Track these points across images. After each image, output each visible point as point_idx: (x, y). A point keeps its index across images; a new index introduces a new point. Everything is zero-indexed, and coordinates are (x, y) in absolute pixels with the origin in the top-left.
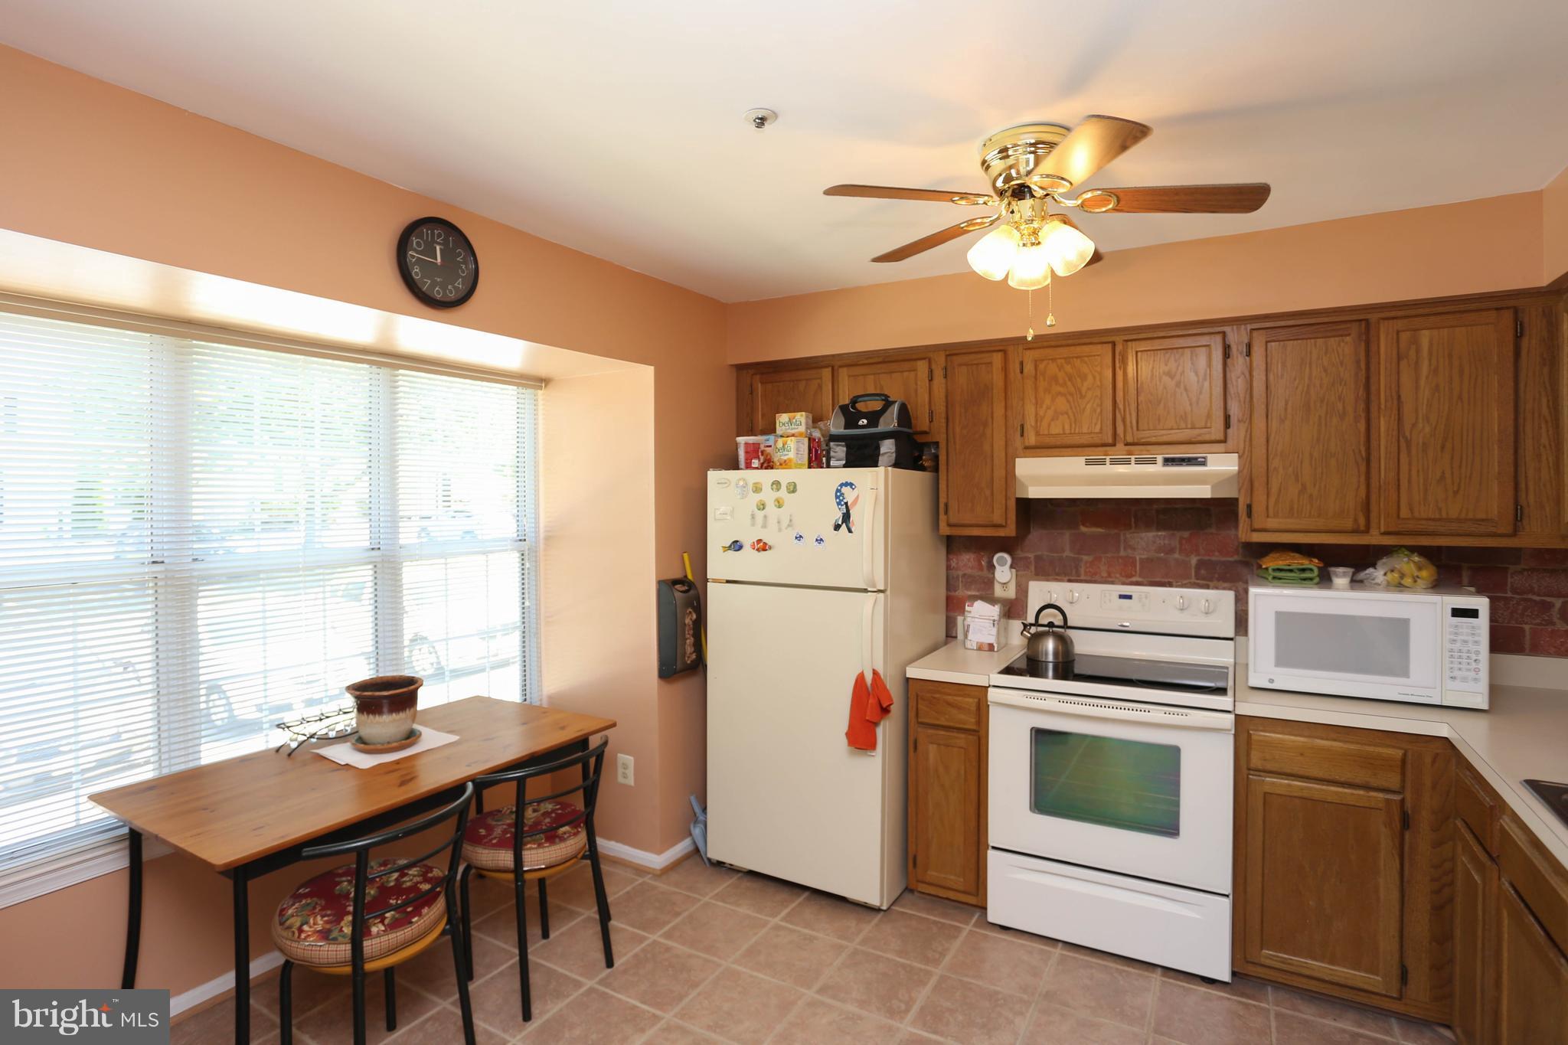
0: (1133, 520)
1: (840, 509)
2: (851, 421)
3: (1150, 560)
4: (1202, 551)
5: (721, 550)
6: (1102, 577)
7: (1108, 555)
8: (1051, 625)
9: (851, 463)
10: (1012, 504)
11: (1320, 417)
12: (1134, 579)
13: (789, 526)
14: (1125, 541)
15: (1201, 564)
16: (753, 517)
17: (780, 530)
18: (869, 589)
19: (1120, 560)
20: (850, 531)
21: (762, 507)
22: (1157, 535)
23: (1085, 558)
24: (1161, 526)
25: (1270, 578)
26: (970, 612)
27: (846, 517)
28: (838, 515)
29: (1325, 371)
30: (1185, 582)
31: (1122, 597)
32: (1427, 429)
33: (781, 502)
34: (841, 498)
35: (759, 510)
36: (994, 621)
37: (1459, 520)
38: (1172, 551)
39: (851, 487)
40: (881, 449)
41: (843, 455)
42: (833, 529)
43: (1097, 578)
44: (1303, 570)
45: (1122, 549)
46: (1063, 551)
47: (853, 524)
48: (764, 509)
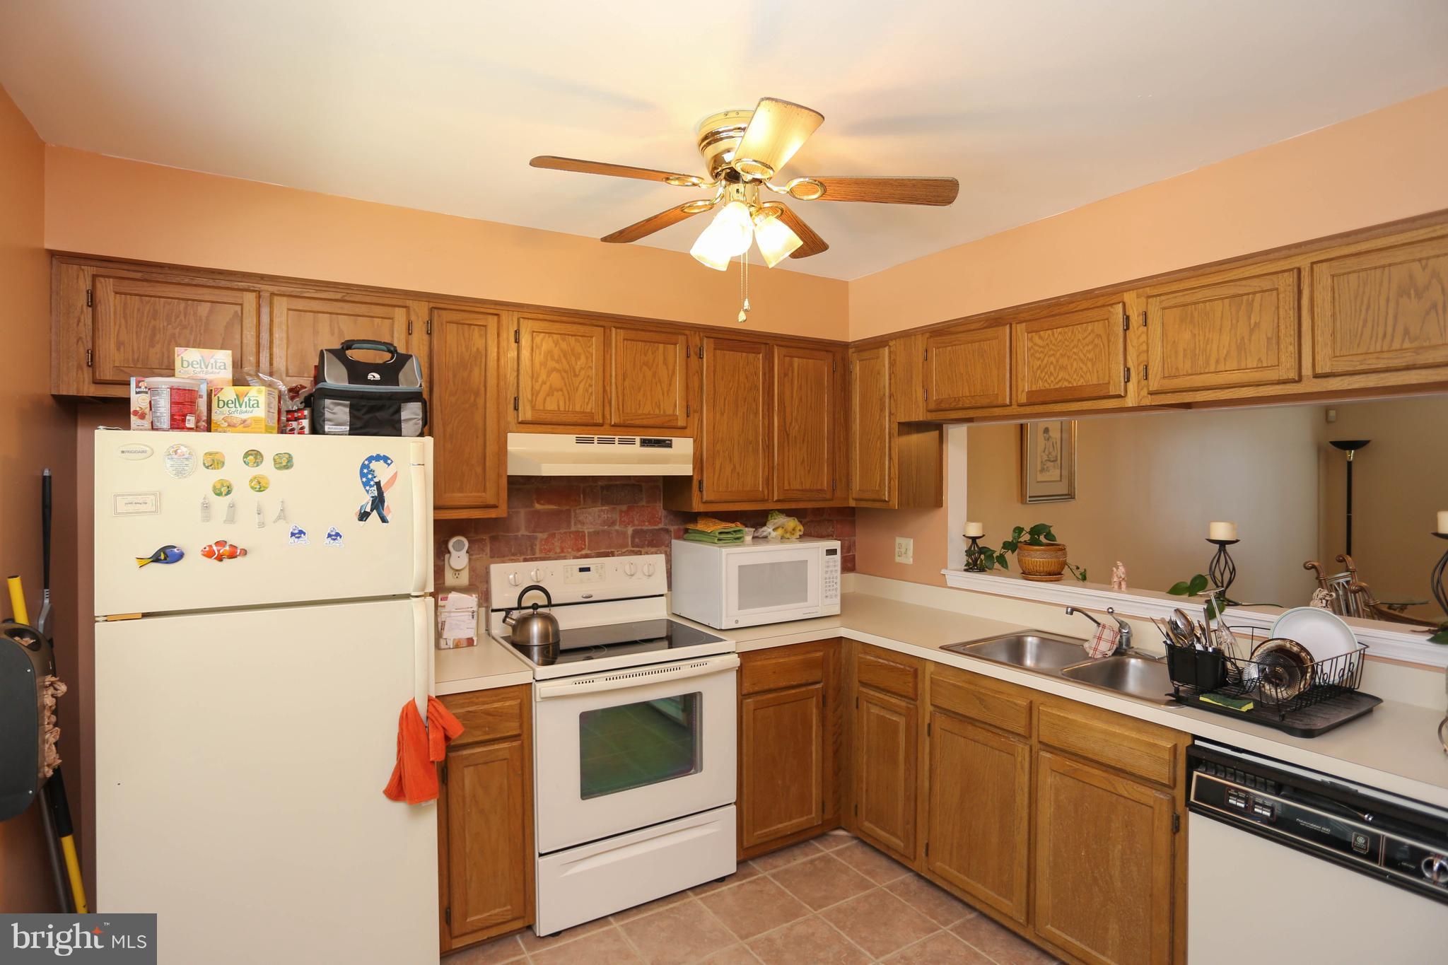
0: (582, 496)
1: (367, 491)
2: (357, 371)
3: (597, 533)
4: (636, 522)
5: (136, 564)
6: (556, 553)
7: (561, 531)
8: (535, 606)
9: (359, 427)
10: (504, 481)
11: (744, 413)
12: (583, 552)
13: (279, 518)
14: (575, 517)
15: (636, 533)
16: (206, 507)
17: (262, 525)
18: (413, 594)
19: (572, 536)
20: (384, 520)
21: (224, 490)
22: (602, 510)
23: (540, 535)
24: (606, 501)
25: (716, 541)
26: (444, 606)
27: (378, 502)
28: (365, 500)
29: (747, 378)
30: (624, 551)
31: (582, 570)
32: (797, 428)
33: (263, 484)
34: (370, 476)
35: (219, 494)
36: (473, 612)
37: (811, 491)
38: (613, 523)
39: (385, 462)
40: (402, 413)
41: (347, 418)
42: (356, 518)
43: (551, 554)
44: (735, 531)
45: (573, 524)
46: (518, 530)
47: (389, 511)
48: (229, 493)
